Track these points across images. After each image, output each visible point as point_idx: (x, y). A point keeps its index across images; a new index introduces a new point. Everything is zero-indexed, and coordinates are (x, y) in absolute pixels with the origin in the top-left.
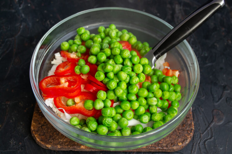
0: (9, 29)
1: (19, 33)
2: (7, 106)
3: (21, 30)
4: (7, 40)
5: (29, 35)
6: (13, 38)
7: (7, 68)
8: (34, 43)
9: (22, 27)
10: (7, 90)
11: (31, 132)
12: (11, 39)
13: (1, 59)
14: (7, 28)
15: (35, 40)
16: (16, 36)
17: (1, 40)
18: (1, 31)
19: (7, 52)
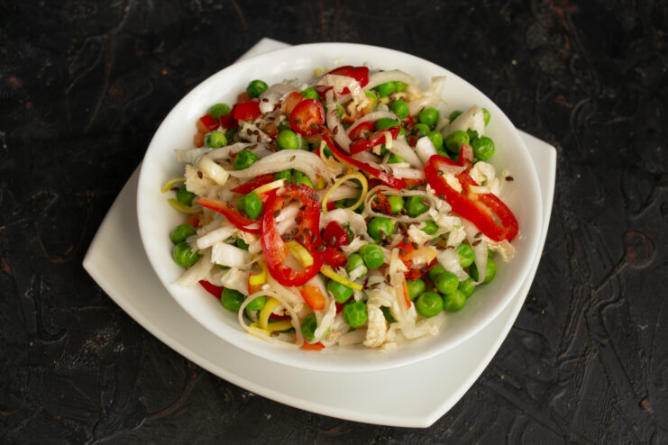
0: (94, 12)
1: (121, 25)
2: (89, 201)
3: (126, 17)
4: (88, 39)
5: (146, 31)
6: (105, 36)
7: (88, 110)
8: (159, 50)
9: (128, 9)
10: (90, 162)
12: (99, 38)
13: (72, 85)
14: (89, 10)
15: (162, 43)
16: (114, 32)
17: (74, 40)
18: (75, 17)
19: (91, 69)
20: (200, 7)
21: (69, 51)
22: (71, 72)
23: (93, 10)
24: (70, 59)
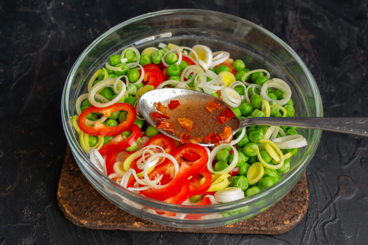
0: (30, 38)
1: (45, 46)
2: (22, 156)
3: (48, 41)
4: (25, 55)
5: (59, 50)
6: (36, 53)
7: (23, 99)
8: (67, 62)
9: (49, 36)
10: (23, 132)
11: (58, 200)
12: (32, 54)
13: (15, 84)
14: (27, 37)
15: (69, 58)
16: (41, 51)
17: (17, 56)
18: (18, 41)
19: (26, 74)
20: (92, 35)
21: (14, 63)
22: (14, 76)
23: (29, 37)
24: (14, 67)
